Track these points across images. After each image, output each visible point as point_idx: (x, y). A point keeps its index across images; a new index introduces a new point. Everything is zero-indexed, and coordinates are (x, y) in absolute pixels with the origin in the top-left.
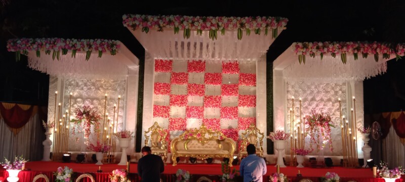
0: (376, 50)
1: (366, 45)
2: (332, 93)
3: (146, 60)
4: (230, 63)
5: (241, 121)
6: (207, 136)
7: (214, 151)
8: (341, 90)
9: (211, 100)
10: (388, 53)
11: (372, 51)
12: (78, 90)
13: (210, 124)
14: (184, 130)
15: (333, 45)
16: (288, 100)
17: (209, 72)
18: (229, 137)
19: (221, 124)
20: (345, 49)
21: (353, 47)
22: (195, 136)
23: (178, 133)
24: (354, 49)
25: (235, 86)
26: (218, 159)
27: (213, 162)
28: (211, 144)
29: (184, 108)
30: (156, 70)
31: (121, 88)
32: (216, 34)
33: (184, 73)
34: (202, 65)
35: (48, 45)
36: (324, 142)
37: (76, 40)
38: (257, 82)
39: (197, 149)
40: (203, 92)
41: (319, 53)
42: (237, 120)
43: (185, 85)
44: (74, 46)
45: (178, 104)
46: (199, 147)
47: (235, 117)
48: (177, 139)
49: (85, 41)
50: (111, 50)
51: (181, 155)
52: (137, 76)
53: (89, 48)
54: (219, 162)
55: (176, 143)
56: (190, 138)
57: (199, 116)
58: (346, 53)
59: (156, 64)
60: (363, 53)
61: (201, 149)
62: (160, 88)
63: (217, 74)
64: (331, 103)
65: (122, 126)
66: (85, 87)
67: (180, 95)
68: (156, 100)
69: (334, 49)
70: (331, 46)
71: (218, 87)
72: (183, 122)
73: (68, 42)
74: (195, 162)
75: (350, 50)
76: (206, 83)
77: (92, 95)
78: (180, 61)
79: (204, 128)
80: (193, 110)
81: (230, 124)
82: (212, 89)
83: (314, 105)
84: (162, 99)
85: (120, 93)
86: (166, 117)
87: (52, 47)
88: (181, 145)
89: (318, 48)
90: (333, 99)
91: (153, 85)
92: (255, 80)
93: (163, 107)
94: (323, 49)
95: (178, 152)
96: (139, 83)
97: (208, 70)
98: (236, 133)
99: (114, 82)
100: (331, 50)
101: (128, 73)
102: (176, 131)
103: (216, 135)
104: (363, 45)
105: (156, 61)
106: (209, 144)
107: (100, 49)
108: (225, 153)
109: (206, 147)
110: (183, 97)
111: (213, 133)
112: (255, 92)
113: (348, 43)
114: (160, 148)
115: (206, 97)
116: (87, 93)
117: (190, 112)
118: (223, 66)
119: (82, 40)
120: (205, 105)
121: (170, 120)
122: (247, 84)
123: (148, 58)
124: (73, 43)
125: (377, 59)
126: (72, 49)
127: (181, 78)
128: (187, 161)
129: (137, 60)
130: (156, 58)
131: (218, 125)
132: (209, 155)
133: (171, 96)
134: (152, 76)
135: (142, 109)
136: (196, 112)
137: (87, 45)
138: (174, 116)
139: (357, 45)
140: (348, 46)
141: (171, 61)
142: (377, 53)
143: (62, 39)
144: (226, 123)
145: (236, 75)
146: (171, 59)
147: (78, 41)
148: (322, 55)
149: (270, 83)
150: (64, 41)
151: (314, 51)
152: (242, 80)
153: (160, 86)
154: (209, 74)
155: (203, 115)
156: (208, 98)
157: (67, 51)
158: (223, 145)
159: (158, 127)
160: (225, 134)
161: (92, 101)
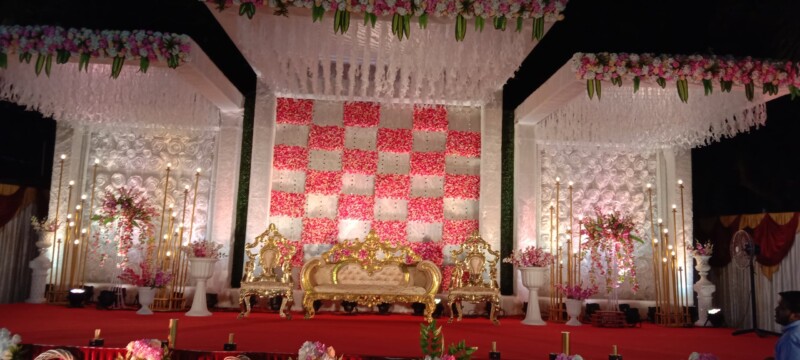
0: (750, 74)
1: (730, 64)
2: (630, 174)
3: (258, 97)
4: (430, 110)
5: (448, 227)
6: (380, 255)
7: (395, 287)
8: (646, 168)
9: (388, 183)
10: (775, 83)
11: (742, 77)
12: (115, 157)
13: (386, 231)
14: (332, 243)
15: (662, 59)
16: (543, 186)
17: (388, 127)
18: (424, 259)
19: (408, 231)
20: (686, 70)
21: (703, 67)
22: (355, 256)
23: (321, 248)
24: (706, 71)
25: (438, 156)
26: (402, 304)
27: (390, 310)
28: (388, 272)
29: (334, 197)
30: (278, 119)
31: (205, 153)
32: (407, 27)
33: (335, 127)
34: (373, 113)
35: (24, 40)
36: (622, 272)
37: (90, 31)
38: (482, 149)
39: (358, 282)
40: (374, 166)
41: (631, 76)
42: (441, 224)
43: (338, 152)
44: (84, 44)
45: (322, 190)
46: (362, 279)
47: (436, 218)
48: (316, 261)
49: (109, 35)
50: (168, 55)
51: (324, 297)
52: (240, 130)
53: (119, 50)
54: (403, 310)
55: (314, 270)
56: (344, 259)
57: (364, 214)
58: (689, 78)
59: (279, 107)
60: (722, 81)
61: (367, 282)
62: (285, 156)
63: (403, 131)
64: (627, 194)
65: (206, 232)
66: (130, 151)
67: (326, 171)
68: (276, 181)
69: (664, 69)
70: (656, 63)
71: (404, 157)
72: (332, 226)
73: (70, 36)
74: (354, 310)
75: (698, 73)
76: (381, 150)
77: (143, 167)
78: (329, 101)
79: (375, 239)
80: (352, 202)
81: (427, 233)
82: (393, 160)
83: (594, 199)
84: (290, 178)
85: (202, 165)
86: (297, 216)
87: (35, 44)
88: (324, 275)
89: (629, 65)
90: (631, 186)
91: (273, 150)
92: (477, 145)
93: (292, 195)
94: (641, 67)
95: (317, 289)
96: (243, 145)
97: (386, 122)
98: (439, 250)
99: (190, 141)
100: (656, 71)
101: (220, 123)
102: (316, 246)
103: (398, 253)
104: (725, 63)
105: (281, 101)
106: (384, 274)
107: (144, 53)
108: (418, 294)
109: (378, 279)
110: (333, 175)
111: (394, 250)
112: (477, 168)
113: (692, 57)
114: (279, 280)
115: (378, 177)
116: (134, 163)
117: (345, 206)
118: (416, 116)
119: (104, 32)
120: (376, 192)
121: (306, 223)
122: (463, 153)
123: (263, 94)
124: (83, 38)
125: (750, 95)
126: (81, 51)
127: (330, 138)
128: (337, 307)
129: (240, 97)
130: (279, 95)
131: (402, 234)
132: (385, 296)
133: (309, 173)
134: (270, 132)
135: (247, 198)
136: (358, 206)
137: (114, 42)
138: (313, 214)
139: (711, 63)
140: (692, 64)
141: (310, 102)
142: (752, 81)
143: (58, 27)
144: (419, 230)
145: (441, 134)
146: (310, 97)
147: (94, 33)
148: (637, 81)
149: (509, 151)
150: (61, 34)
151: (621, 71)
152: (453, 144)
153: (287, 153)
154: (387, 130)
155: (372, 213)
156: (383, 179)
157: (69, 55)
158: (414, 275)
159: (276, 234)
160: (417, 251)
161: (144, 179)
